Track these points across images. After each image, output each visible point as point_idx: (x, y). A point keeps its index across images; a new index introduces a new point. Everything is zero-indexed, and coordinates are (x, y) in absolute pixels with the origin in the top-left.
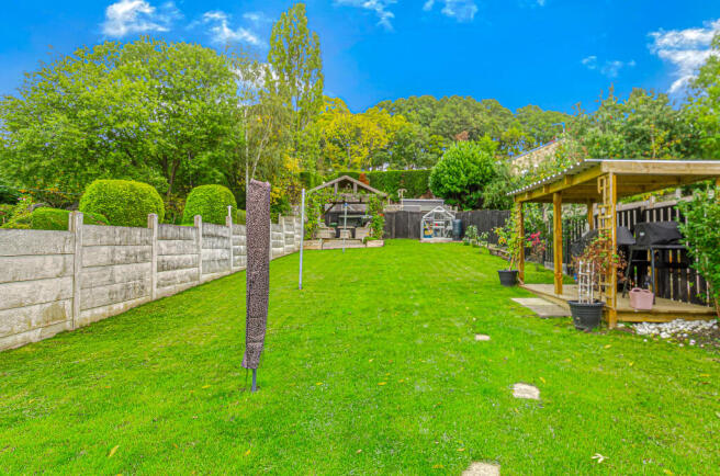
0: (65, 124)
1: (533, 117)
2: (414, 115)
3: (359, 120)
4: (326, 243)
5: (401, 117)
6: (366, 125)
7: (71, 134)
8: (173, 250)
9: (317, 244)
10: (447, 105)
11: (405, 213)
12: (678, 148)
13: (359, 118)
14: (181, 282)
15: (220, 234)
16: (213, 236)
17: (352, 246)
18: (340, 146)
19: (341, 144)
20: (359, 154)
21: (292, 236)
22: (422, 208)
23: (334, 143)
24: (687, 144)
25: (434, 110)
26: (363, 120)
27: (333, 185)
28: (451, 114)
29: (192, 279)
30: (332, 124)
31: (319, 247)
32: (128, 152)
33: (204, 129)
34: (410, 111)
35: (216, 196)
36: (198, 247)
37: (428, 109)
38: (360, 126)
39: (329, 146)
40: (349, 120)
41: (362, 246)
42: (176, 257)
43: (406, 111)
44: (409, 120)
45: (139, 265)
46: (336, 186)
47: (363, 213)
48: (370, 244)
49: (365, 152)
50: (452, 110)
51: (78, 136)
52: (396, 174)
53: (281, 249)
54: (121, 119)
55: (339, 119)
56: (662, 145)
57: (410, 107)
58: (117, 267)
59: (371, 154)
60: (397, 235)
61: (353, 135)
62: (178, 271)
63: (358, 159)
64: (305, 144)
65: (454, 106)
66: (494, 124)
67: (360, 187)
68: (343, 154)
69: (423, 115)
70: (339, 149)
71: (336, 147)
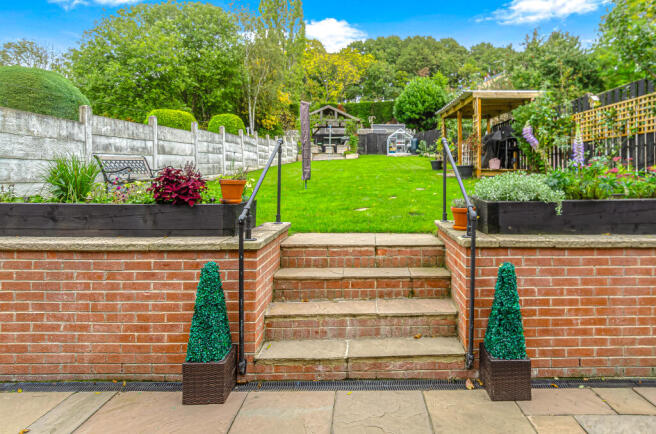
1: (487, 54)
2: (381, 54)
3: (334, 59)
5: (370, 55)
6: (340, 63)
8: (232, 149)
10: (410, 45)
11: (375, 135)
12: (580, 80)
13: (335, 57)
17: (335, 159)
18: (319, 82)
19: (320, 80)
20: (336, 88)
22: (388, 131)
23: (314, 79)
24: (588, 77)
25: (399, 49)
26: (338, 58)
27: (319, 113)
28: (414, 53)
30: (312, 63)
33: (219, 71)
34: (378, 50)
35: (231, 123)
36: (242, 149)
37: (394, 49)
38: (336, 64)
39: (310, 81)
40: (327, 59)
41: (343, 158)
42: (233, 154)
44: (377, 59)
45: (218, 155)
46: (321, 114)
48: (348, 157)
49: (341, 87)
50: (415, 48)
52: (367, 104)
55: (318, 59)
56: (568, 78)
59: (346, 88)
60: (369, 152)
61: (330, 72)
63: (334, 93)
64: (291, 80)
66: (451, 60)
67: (339, 115)
68: (321, 89)
69: (390, 54)
70: (318, 84)
71: (315, 83)
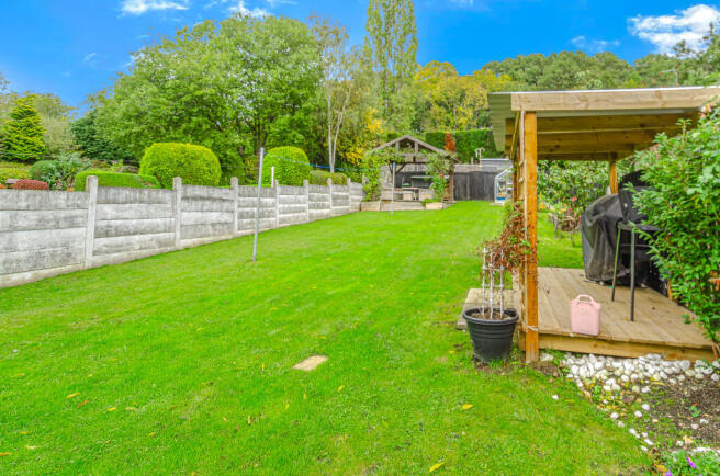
0: (154, 95)
1: (653, 68)
2: (520, 74)
3: (463, 82)
4: (386, 205)
5: (507, 76)
6: (469, 86)
7: (157, 103)
8: (126, 215)
9: (376, 206)
10: (555, 62)
11: (482, 174)
13: (463, 80)
14: (141, 249)
15: (216, 196)
16: (202, 198)
17: (410, 208)
18: (446, 107)
19: (447, 105)
20: (464, 115)
21: (347, 198)
22: (499, 168)
23: (440, 105)
25: (541, 67)
26: (468, 81)
27: (394, 145)
28: (559, 70)
29: (161, 244)
30: (438, 88)
31: (378, 209)
32: (209, 116)
33: (283, 94)
34: (516, 70)
35: (287, 157)
36: (174, 210)
37: (536, 67)
38: (464, 87)
39: (436, 108)
40: (454, 82)
41: (421, 208)
42: (134, 222)
43: (513, 70)
44: (516, 80)
45: (63, 231)
46: (397, 146)
47: (423, 174)
48: (429, 206)
49: (470, 113)
50: (560, 65)
51: (164, 104)
52: (482, 133)
53: (325, 211)
54: (200, 86)
55: (444, 82)
57: (516, 66)
58: (19, 234)
59: (477, 114)
60: (473, 197)
61: (459, 96)
62: (137, 237)
63: (462, 120)
64: (399, 106)
65: (563, 62)
66: (608, 78)
67: (421, 147)
68: (449, 116)
69: (530, 73)
70: (444, 110)
71: (443, 110)
